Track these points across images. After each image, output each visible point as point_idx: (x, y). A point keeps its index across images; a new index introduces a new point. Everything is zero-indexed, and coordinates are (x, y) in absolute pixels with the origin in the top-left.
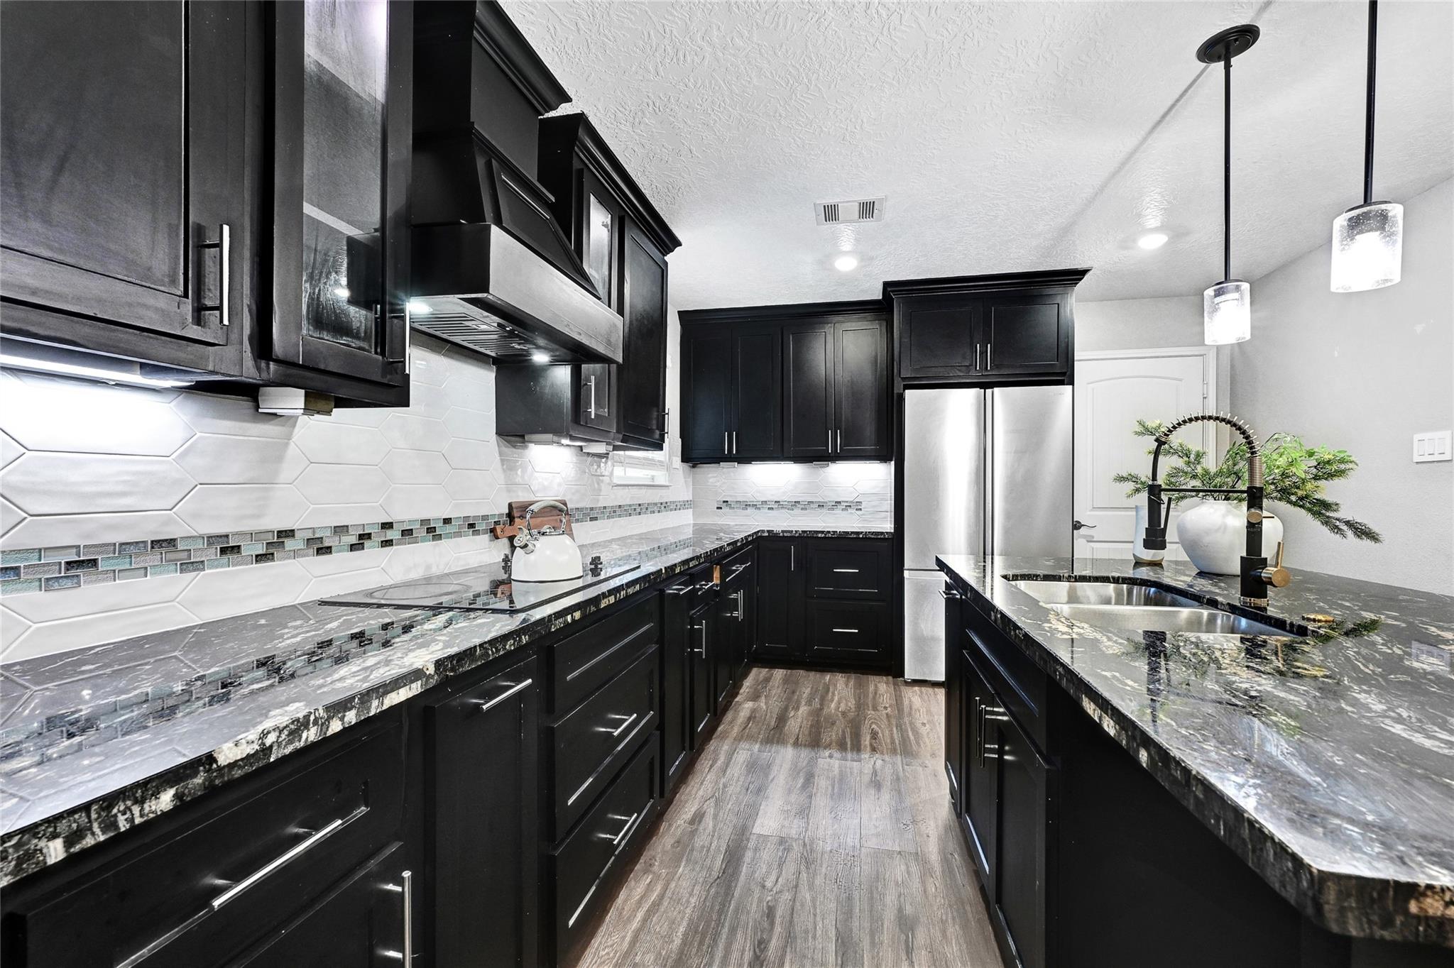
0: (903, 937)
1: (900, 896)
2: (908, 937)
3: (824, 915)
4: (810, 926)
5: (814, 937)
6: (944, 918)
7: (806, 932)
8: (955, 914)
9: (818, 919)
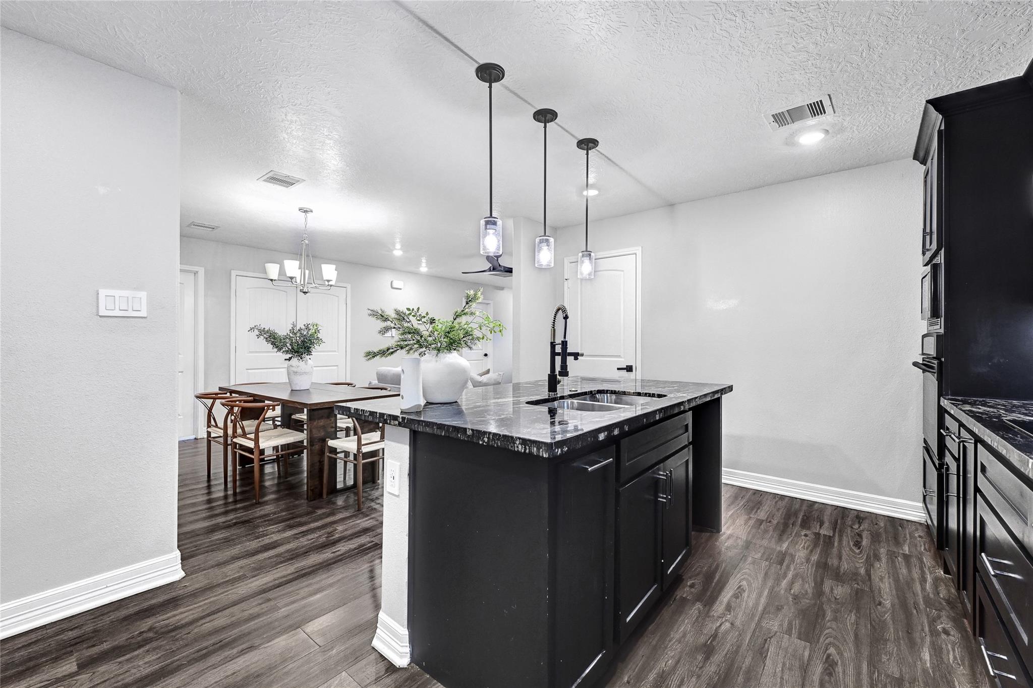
0: (714, 643)
1: (701, 668)
2: (711, 642)
3: (774, 676)
4: (787, 672)
5: (784, 664)
6: (677, 643)
7: (790, 669)
8: (667, 643)
9: (779, 675)
